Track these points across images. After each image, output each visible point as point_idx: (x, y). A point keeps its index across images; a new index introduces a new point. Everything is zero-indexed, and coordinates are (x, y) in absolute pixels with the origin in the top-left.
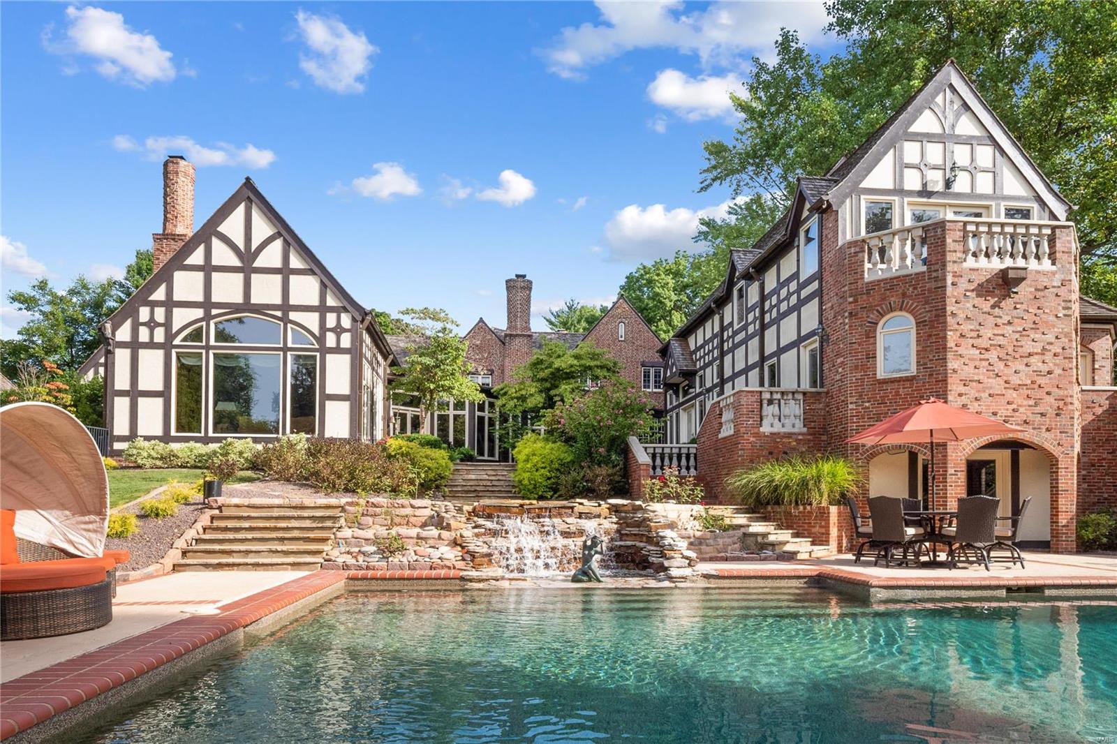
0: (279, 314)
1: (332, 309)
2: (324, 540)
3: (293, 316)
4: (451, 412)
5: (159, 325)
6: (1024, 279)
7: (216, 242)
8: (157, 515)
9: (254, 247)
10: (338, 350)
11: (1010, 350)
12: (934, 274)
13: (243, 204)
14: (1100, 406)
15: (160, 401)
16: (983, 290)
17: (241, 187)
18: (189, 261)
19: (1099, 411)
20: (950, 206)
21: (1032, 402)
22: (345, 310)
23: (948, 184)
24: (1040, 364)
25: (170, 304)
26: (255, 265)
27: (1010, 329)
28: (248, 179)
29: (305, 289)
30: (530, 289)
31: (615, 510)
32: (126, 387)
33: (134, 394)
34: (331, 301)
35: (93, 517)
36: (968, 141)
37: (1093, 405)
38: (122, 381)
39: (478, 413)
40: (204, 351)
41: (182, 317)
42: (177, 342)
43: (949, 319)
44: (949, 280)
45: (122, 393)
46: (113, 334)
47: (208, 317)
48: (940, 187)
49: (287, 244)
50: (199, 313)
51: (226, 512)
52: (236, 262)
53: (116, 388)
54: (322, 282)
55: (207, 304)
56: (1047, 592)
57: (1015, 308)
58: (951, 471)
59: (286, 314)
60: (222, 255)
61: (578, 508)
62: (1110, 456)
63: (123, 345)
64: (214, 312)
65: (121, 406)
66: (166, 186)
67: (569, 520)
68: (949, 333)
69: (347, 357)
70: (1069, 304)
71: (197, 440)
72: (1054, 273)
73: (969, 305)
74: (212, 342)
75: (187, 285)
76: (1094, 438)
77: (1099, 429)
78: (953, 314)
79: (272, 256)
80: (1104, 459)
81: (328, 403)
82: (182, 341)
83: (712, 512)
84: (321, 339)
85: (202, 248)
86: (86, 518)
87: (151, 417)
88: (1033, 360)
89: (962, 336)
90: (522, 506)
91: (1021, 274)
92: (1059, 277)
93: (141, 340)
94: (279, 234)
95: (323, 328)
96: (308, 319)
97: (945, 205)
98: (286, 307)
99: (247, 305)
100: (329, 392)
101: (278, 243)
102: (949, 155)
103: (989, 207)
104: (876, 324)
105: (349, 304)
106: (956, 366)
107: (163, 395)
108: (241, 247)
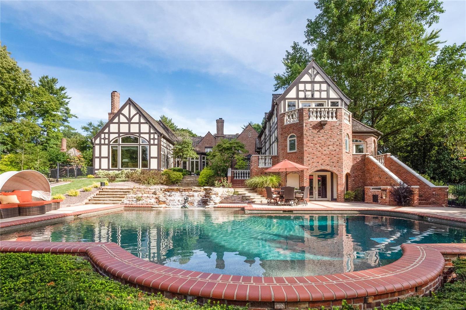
0: (138, 135)
1: (152, 133)
2: (124, 197)
3: (142, 135)
4: (195, 160)
5: (107, 139)
6: (326, 124)
7: (121, 115)
8: (87, 191)
9: (131, 117)
10: (154, 144)
11: (323, 144)
12: (301, 123)
13: (128, 105)
14: (358, 159)
15: (107, 159)
16: (314, 127)
17: (127, 101)
18: (114, 121)
19: (358, 161)
20: (313, 102)
21: (330, 159)
22: (156, 133)
23: (313, 95)
24: (332, 148)
25: (109, 133)
26: (131, 122)
27: (323, 138)
28: (129, 98)
29: (145, 128)
30: (223, 122)
31: (206, 190)
32: (98, 156)
33: (100, 158)
34: (152, 131)
35: (48, 192)
36: (320, 83)
37: (356, 159)
38: (97, 154)
39: (202, 160)
40: (118, 146)
41: (112, 136)
42: (111, 143)
43: (304, 136)
44: (304, 125)
45: (97, 157)
46: (95, 142)
47: (119, 136)
48: (310, 96)
49: (140, 116)
50: (117, 135)
51: (104, 190)
52: (127, 121)
53: (96, 156)
54: (149, 126)
55: (119, 133)
56: (294, 212)
57: (325, 132)
58: (305, 179)
59: (140, 135)
60: (123, 119)
61: (193, 189)
63: (97, 144)
64: (121, 135)
65: (97, 161)
66: (112, 99)
67: (190, 192)
68: (304, 140)
69: (156, 146)
70: (341, 131)
71: (116, 170)
72: (336, 122)
73: (310, 132)
74: (120, 143)
75: (114, 128)
76: (356, 169)
78: (305, 134)
79: (136, 119)
80: (360, 175)
81: (151, 159)
82: (113, 143)
83: (236, 190)
84: (149, 142)
85: (117, 118)
86: (47, 192)
87: (105, 164)
88: (330, 147)
89: (308, 140)
90: (177, 189)
91: (325, 122)
92: (338, 123)
93: (102, 143)
94: (138, 113)
95: (150, 139)
96: (147, 136)
97: (312, 102)
98: (140, 133)
99: (129, 133)
100: (151, 156)
101: (138, 115)
102: (313, 87)
103: (325, 102)
104: (287, 137)
105: (157, 132)
106: (306, 149)
107: (108, 157)
108: (128, 117)
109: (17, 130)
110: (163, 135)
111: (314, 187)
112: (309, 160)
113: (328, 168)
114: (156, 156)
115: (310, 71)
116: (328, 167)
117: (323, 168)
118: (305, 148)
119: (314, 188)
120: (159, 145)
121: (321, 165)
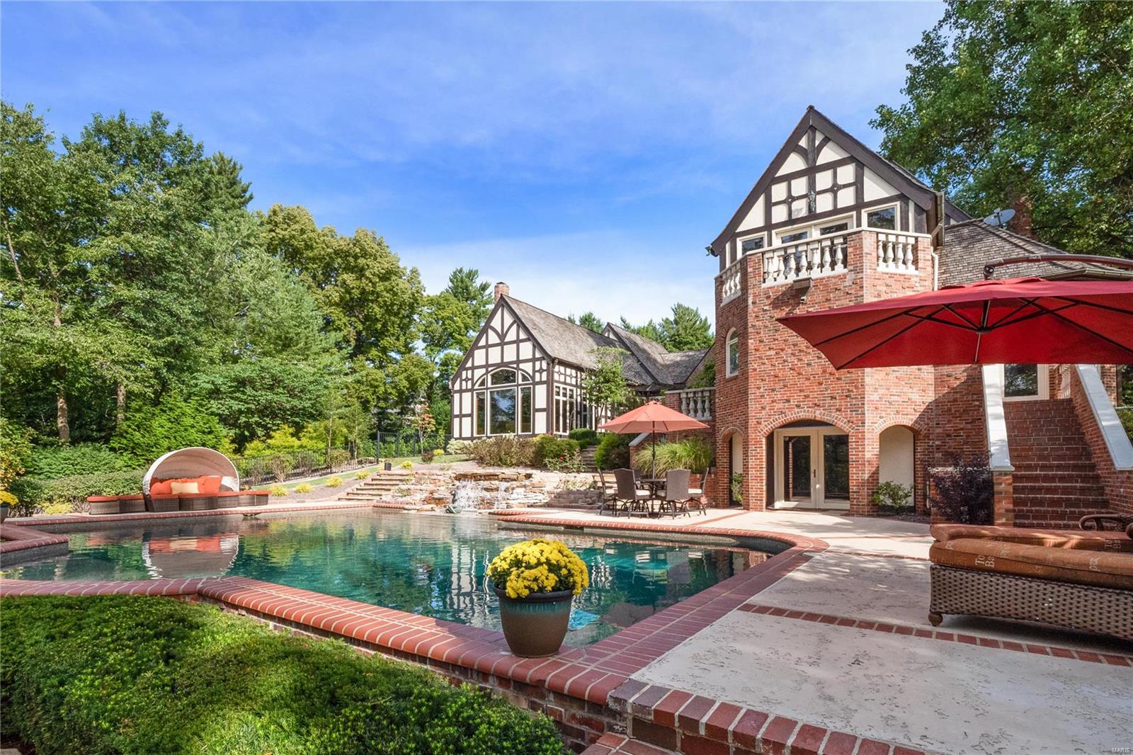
0: (515, 366)
1: (538, 359)
5: (469, 379)
6: (809, 287)
7: (490, 331)
9: (505, 331)
10: (541, 383)
12: (744, 298)
13: (500, 309)
14: (956, 378)
16: (779, 302)
17: (499, 300)
18: (480, 345)
19: (957, 383)
20: (815, 225)
22: (543, 358)
23: (811, 208)
25: (473, 368)
26: (506, 341)
28: (501, 295)
29: (527, 350)
31: (529, 477)
33: (461, 416)
34: (538, 355)
37: (948, 379)
38: (456, 412)
40: (485, 391)
41: (479, 373)
42: (476, 387)
43: (750, 330)
44: (750, 301)
45: (457, 416)
46: (453, 387)
47: (487, 372)
48: (803, 213)
49: (518, 326)
50: (484, 371)
53: (454, 414)
54: (533, 345)
55: (487, 366)
58: (752, 448)
59: (518, 366)
60: (493, 338)
62: (969, 426)
63: (456, 392)
64: (490, 369)
65: (456, 423)
68: (750, 341)
69: (545, 386)
72: (845, 276)
73: (767, 316)
74: (489, 385)
75: (479, 357)
76: (949, 410)
77: (955, 400)
78: (753, 326)
79: (511, 336)
80: (962, 429)
81: (536, 414)
82: (480, 386)
84: (533, 378)
85: (485, 335)
87: (467, 427)
89: (761, 341)
92: (850, 277)
93: (463, 388)
94: (515, 322)
95: (534, 371)
96: (528, 367)
97: (810, 226)
98: (518, 361)
99: (503, 364)
100: (536, 407)
101: (515, 326)
102: (812, 185)
103: (852, 216)
104: (725, 338)
105: (546, 355)
106: (756, 366)
107: (471, 415)
108: (500, 332)
109: (405, 374)
110: (556, 361)
111: (812, 470)
112: (762, 396)
113: (818, 414)
114: (545, 406)
115: (803, 143)
116: (818, 412)
117: (803, 414)
118: (753, 365)
119: (812, 475)
120: (549, 383)
121: (798, 406)
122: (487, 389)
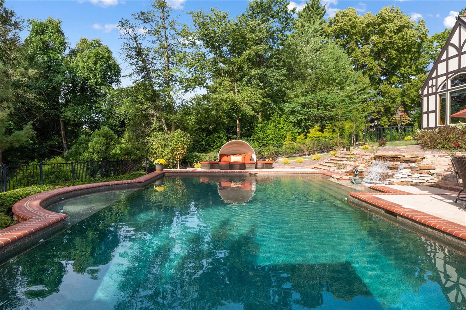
5: (434, 86)
7: (449, 47)
9: (462, 44)
13: (458, 28)
18: (442, 59)
25: (437, 77)
26: (462, 52)
33: (428, 112)
38: (425, 110)
41: (441, 80)
42: (439, 90)
45: (425, 113)
46: (422, 93)
47: (448, 78)
50: (445, 78)
52: (456, 53)
55: (447, 73)
60: (452, 51)
63: (425, 96)
64: (449, 76)
65: (425, 117)
74: (450, 88)
75: (441, 68)
82: (442, 89)
85: (446, 52)
93: (430, 93)
99: (460, 70)
107: (435, 111)
108: (458, 46)
122: (447, 91)
